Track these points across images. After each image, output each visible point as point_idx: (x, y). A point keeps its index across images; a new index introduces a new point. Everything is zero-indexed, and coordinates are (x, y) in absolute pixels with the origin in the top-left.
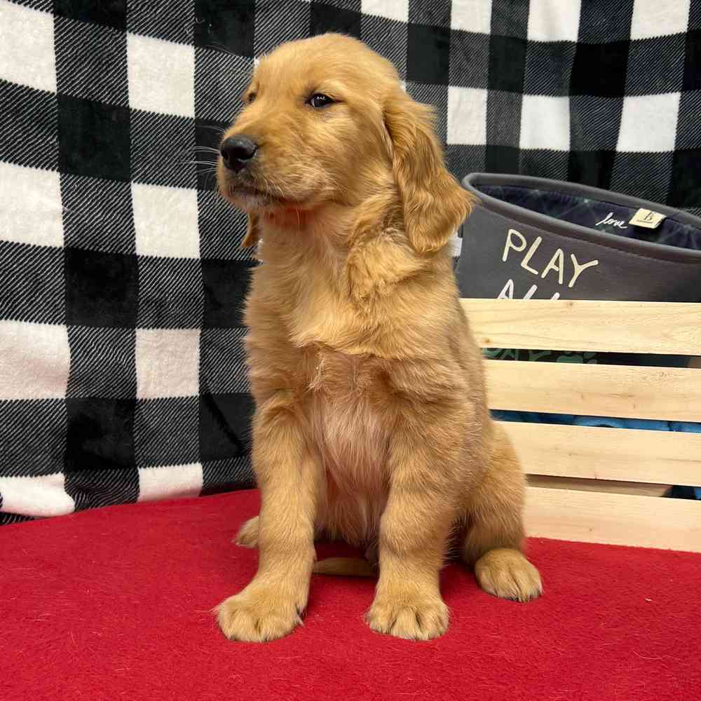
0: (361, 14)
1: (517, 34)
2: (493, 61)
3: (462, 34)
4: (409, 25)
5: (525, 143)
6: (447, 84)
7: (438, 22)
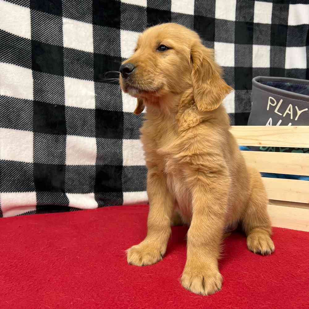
0: (215, 19)
1: (283, 23)
2: (273, 34)
3: (258, 24)
4: (236, 22)
5: (288, 66)
6: (252, 44)
7: (248, 20)
